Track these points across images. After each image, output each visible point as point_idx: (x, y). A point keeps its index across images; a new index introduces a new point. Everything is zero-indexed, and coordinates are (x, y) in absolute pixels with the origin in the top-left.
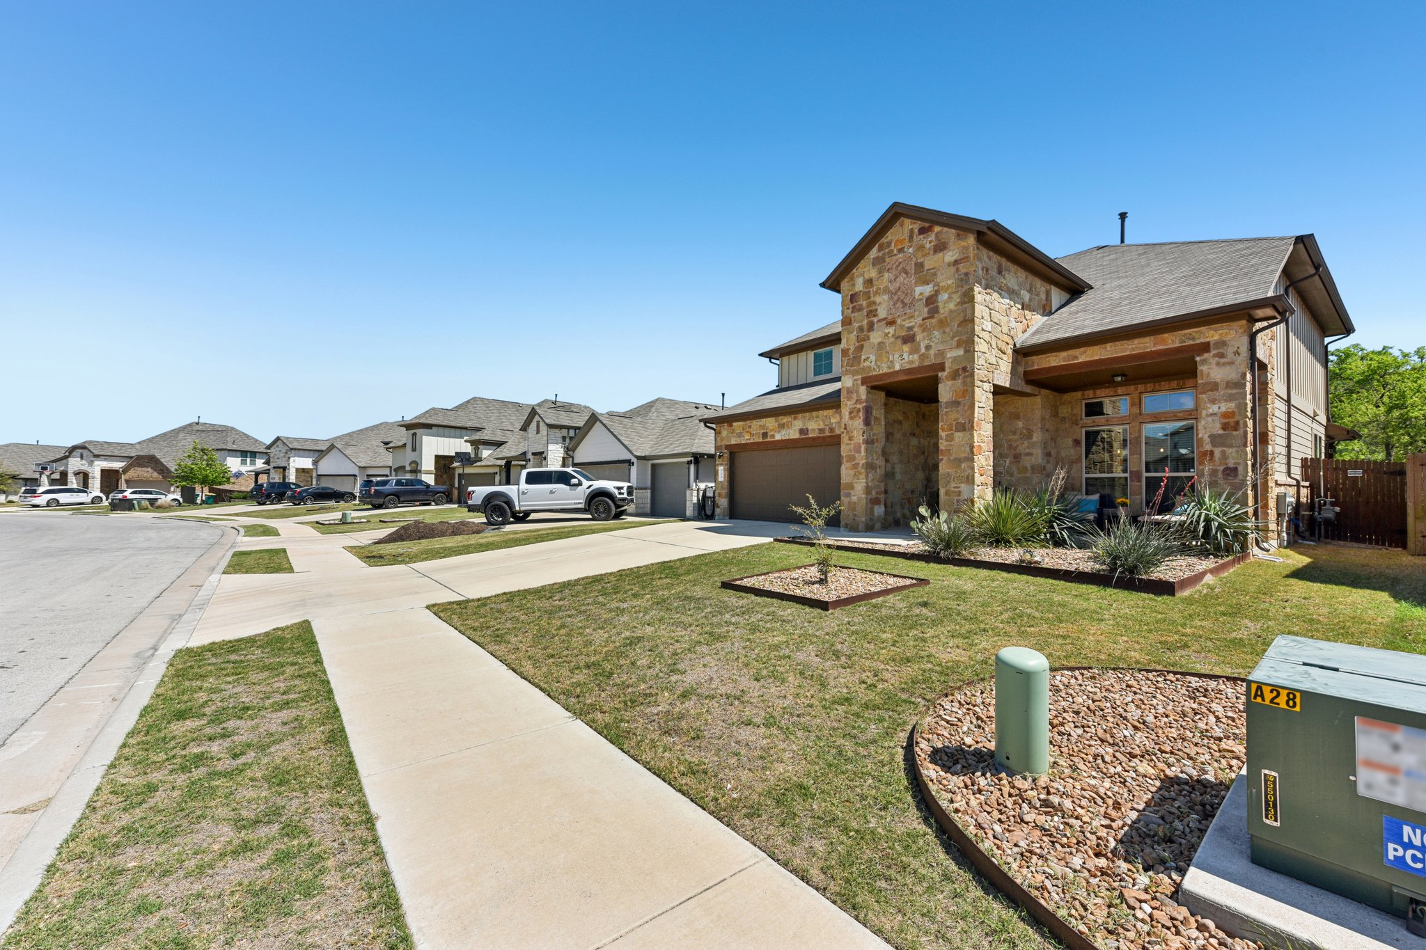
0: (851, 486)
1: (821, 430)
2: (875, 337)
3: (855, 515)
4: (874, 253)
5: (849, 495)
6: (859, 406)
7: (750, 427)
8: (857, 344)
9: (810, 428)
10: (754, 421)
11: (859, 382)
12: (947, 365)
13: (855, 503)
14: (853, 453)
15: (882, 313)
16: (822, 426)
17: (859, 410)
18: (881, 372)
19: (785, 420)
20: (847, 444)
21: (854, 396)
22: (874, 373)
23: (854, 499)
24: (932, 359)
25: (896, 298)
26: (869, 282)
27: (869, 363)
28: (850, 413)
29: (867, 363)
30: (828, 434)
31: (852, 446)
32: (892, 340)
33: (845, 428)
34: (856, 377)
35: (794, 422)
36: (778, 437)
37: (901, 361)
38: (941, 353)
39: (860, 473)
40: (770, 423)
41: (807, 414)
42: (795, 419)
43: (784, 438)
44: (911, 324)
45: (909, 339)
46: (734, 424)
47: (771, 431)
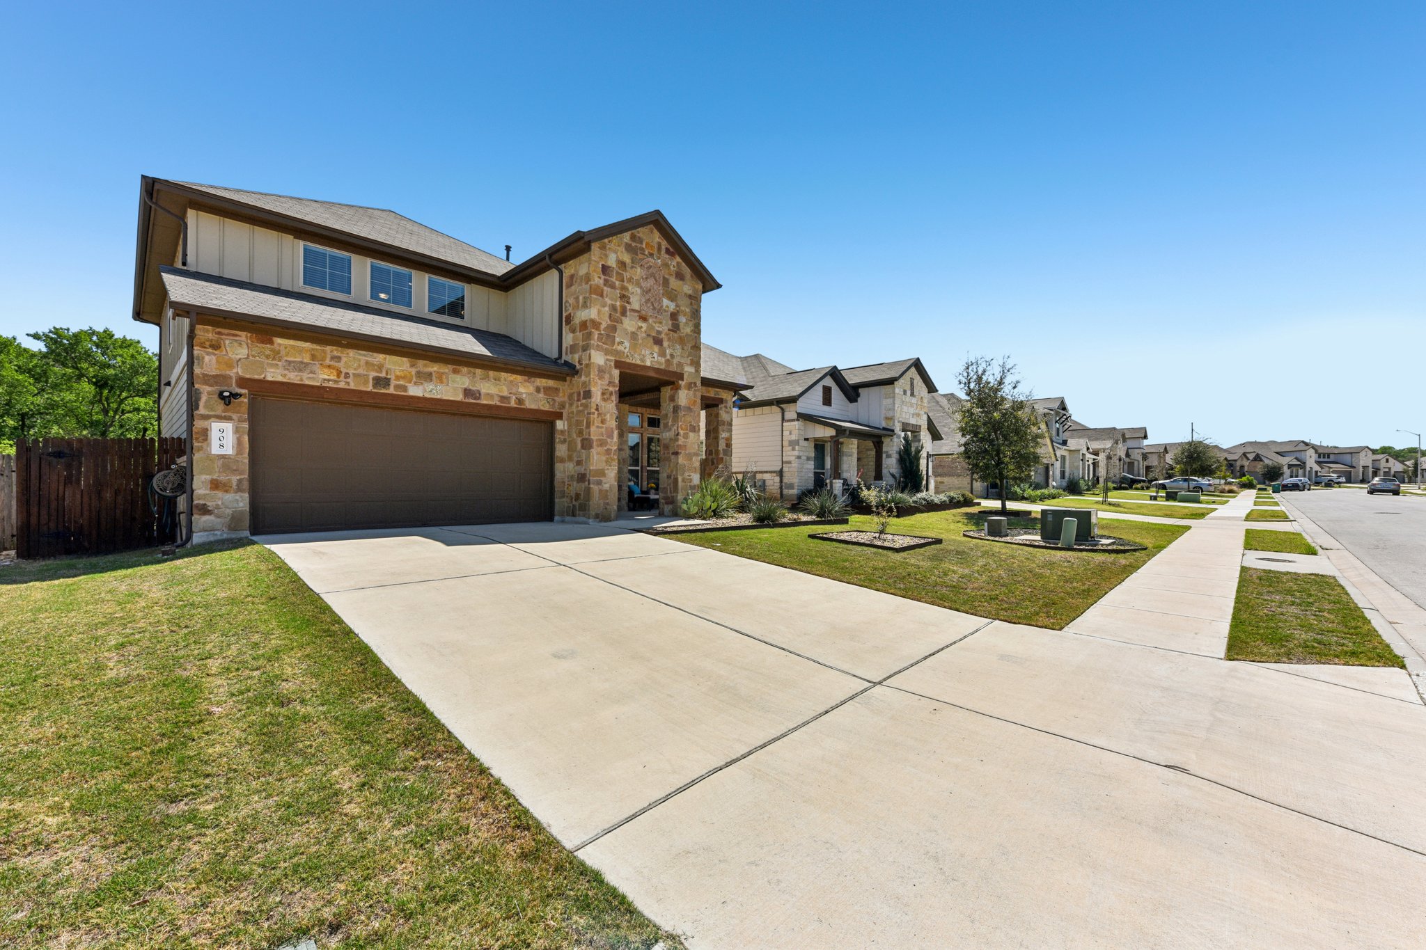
0: (602, 473)
1: (503, 398)
2: (629, 324)
3: (608, 504)
4: (626, 237)
5: (599, 483)
6: (611, 389)
7: (338, 359)
8: (609, 322)
9: (483, 391)
10: (352, 353)
11: (613, 364)
12: (685, 377)
13: (607, 491)
14: (605, 438)
15: (635, 303)
16: (505, 394)
17: (611, 394)
18: (633, 362)
19: (434, 368)
20: (598, 427)
21: (607, 376)
22: (628, 361)
23: (606, 486)
24: (674, 368)
25: (647, 297)
26: (622, 264)
27: (623, 348)
28: (603, 394)
29: (620, 348)
30: (513, 404)
31: (603, 430)
32: (644, 335)
33: (597, 409)
34: (609, 357)
35: (452, 376)
36: (415, 391)
37: (649, 358)
38: (680, 365)
39: (612, 460)
40: (396, 366)
41: (478, 371)
42: (455, 372)
43: (427, 395)
44: (660, 329)
45: (658, 342)
46: (278, 341)
47: (398, 378)
